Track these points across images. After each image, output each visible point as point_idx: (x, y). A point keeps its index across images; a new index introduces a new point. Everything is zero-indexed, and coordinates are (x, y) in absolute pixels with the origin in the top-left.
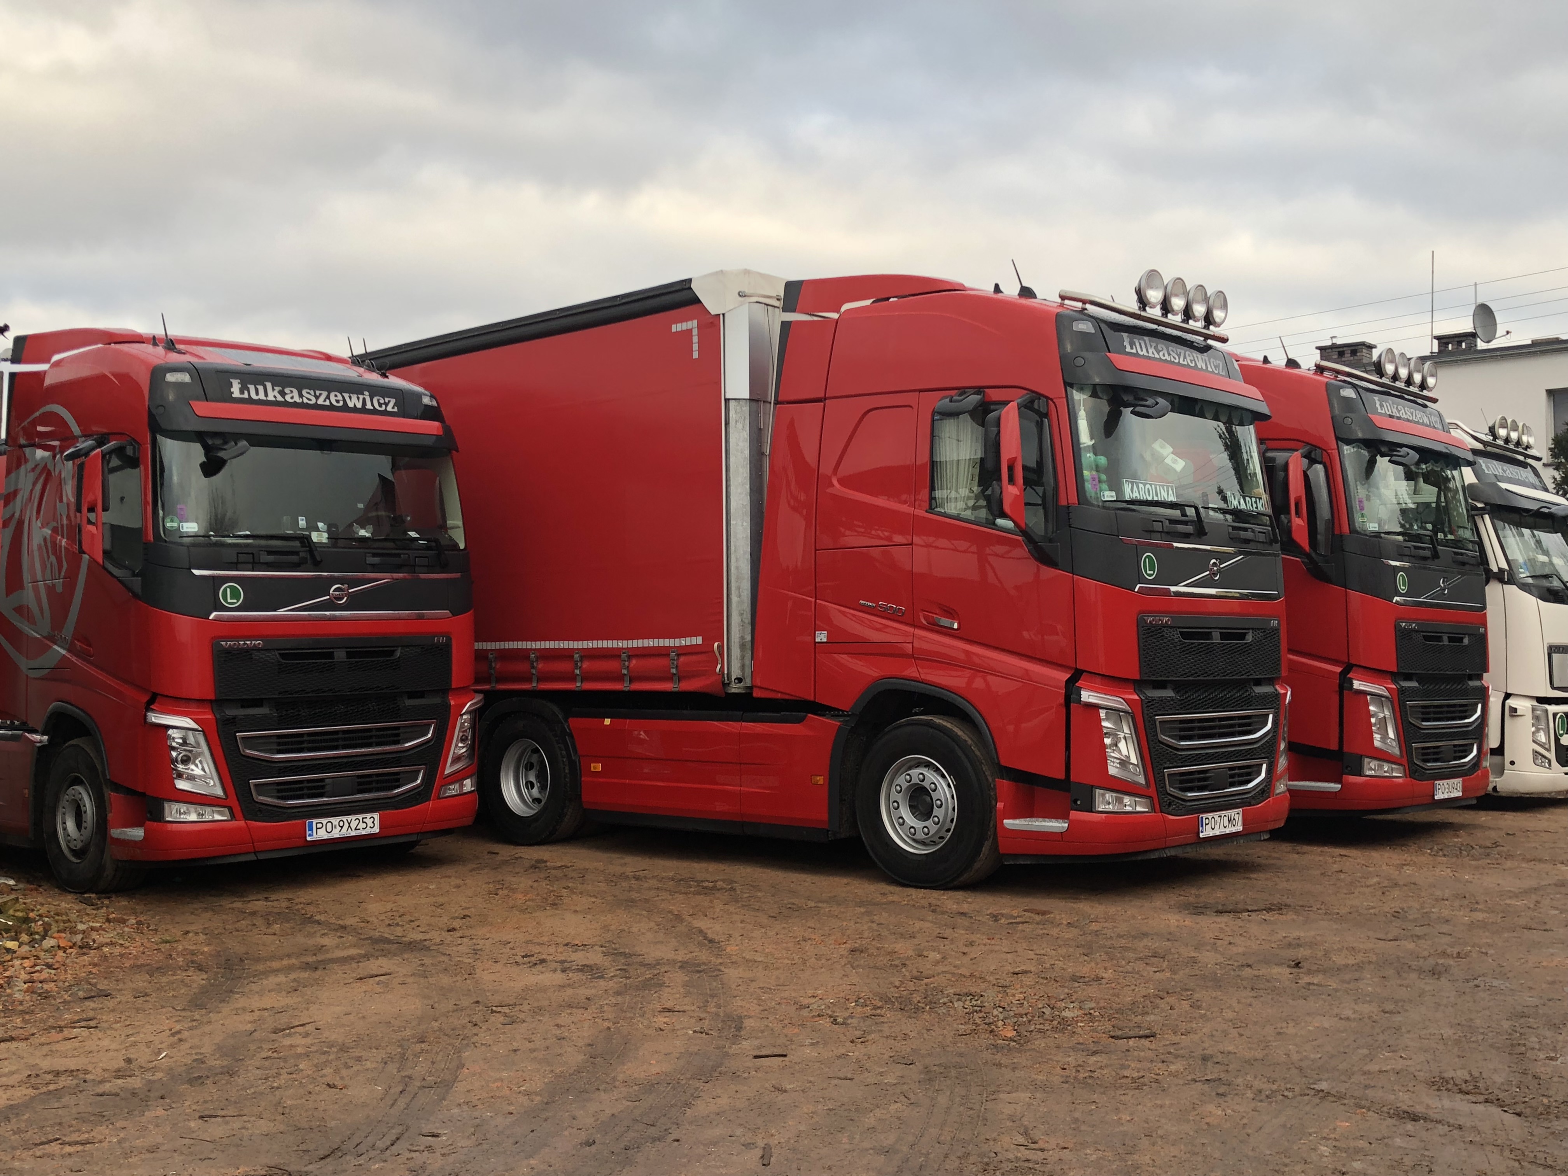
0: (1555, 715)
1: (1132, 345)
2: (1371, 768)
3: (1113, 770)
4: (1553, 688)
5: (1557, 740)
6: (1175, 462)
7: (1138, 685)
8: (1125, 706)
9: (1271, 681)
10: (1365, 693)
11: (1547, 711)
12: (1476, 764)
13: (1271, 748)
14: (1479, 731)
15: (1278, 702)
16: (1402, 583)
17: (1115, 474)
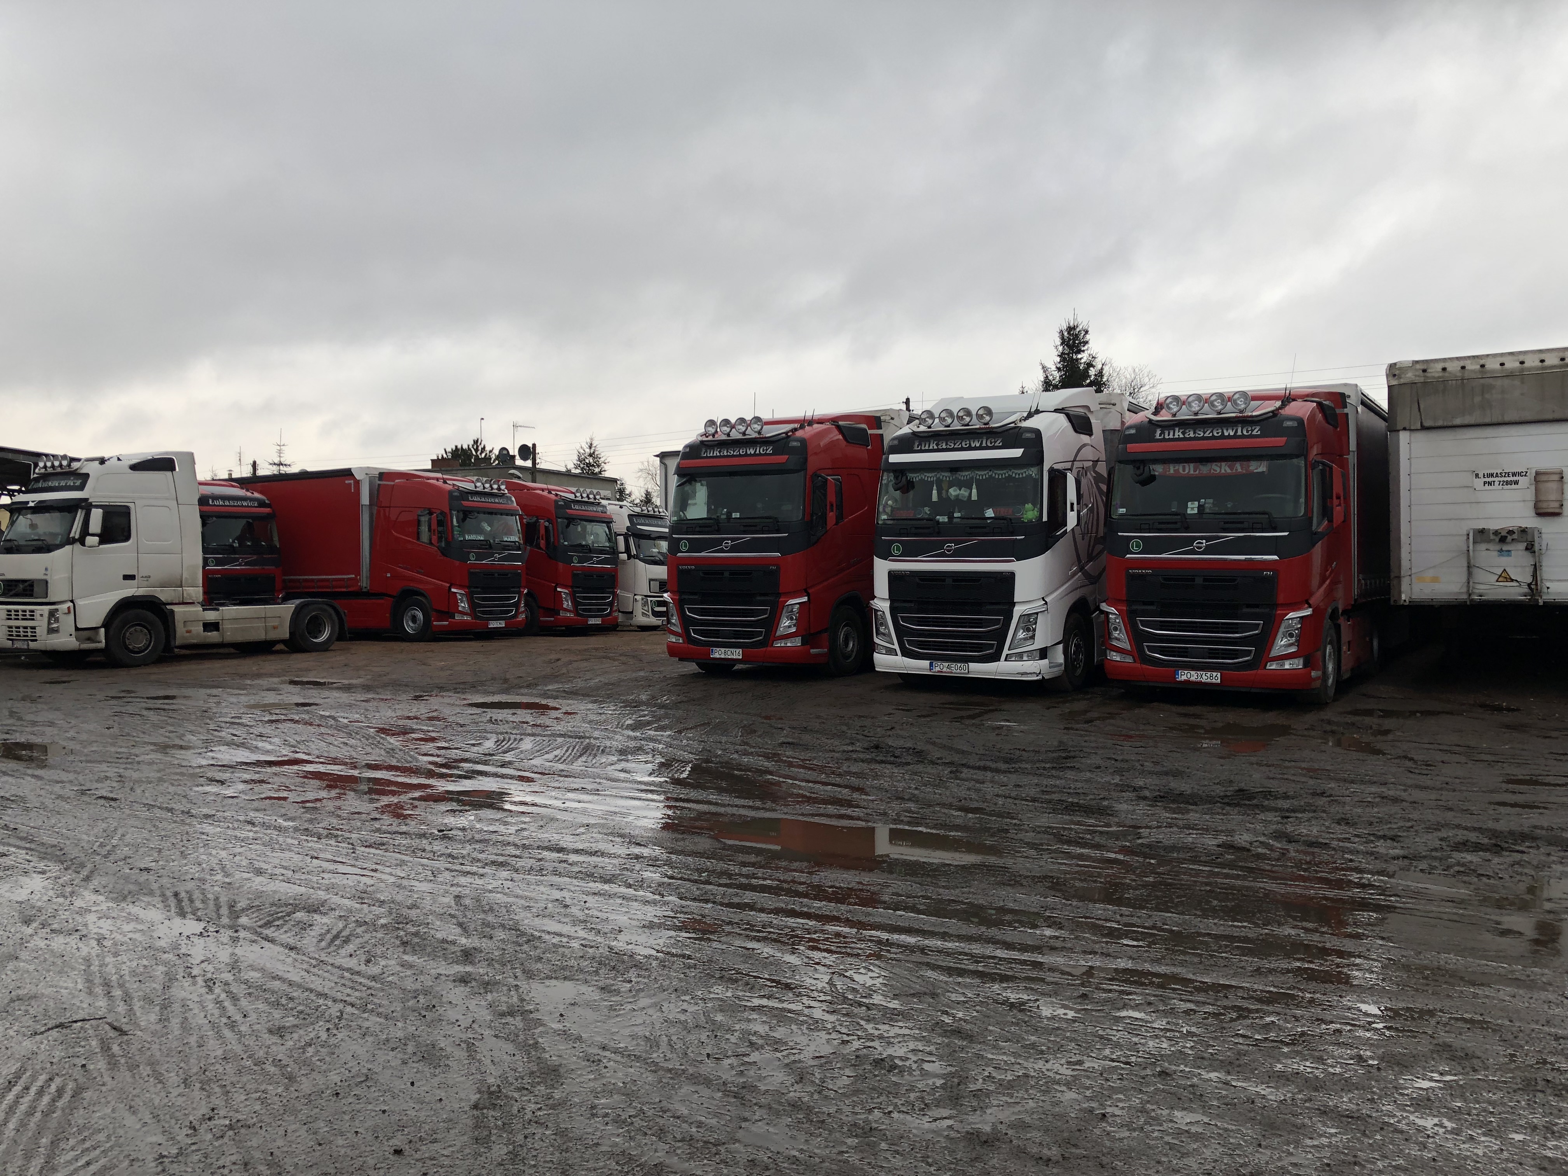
0: (651, 601)
1: (471, 497)
2: (562, 614)
3: (460, 609)
4: (650, 592)
5: (652, 609)
7: (469, 587)
8: (464, 593)
9: (519, 587)
10: (561, 592)
11: (647, 599)
12: (609, 614)
13: (517, 605)
14: (611, 604)
15: (520, 593)
16: (575, 560)
17: (462, 533)
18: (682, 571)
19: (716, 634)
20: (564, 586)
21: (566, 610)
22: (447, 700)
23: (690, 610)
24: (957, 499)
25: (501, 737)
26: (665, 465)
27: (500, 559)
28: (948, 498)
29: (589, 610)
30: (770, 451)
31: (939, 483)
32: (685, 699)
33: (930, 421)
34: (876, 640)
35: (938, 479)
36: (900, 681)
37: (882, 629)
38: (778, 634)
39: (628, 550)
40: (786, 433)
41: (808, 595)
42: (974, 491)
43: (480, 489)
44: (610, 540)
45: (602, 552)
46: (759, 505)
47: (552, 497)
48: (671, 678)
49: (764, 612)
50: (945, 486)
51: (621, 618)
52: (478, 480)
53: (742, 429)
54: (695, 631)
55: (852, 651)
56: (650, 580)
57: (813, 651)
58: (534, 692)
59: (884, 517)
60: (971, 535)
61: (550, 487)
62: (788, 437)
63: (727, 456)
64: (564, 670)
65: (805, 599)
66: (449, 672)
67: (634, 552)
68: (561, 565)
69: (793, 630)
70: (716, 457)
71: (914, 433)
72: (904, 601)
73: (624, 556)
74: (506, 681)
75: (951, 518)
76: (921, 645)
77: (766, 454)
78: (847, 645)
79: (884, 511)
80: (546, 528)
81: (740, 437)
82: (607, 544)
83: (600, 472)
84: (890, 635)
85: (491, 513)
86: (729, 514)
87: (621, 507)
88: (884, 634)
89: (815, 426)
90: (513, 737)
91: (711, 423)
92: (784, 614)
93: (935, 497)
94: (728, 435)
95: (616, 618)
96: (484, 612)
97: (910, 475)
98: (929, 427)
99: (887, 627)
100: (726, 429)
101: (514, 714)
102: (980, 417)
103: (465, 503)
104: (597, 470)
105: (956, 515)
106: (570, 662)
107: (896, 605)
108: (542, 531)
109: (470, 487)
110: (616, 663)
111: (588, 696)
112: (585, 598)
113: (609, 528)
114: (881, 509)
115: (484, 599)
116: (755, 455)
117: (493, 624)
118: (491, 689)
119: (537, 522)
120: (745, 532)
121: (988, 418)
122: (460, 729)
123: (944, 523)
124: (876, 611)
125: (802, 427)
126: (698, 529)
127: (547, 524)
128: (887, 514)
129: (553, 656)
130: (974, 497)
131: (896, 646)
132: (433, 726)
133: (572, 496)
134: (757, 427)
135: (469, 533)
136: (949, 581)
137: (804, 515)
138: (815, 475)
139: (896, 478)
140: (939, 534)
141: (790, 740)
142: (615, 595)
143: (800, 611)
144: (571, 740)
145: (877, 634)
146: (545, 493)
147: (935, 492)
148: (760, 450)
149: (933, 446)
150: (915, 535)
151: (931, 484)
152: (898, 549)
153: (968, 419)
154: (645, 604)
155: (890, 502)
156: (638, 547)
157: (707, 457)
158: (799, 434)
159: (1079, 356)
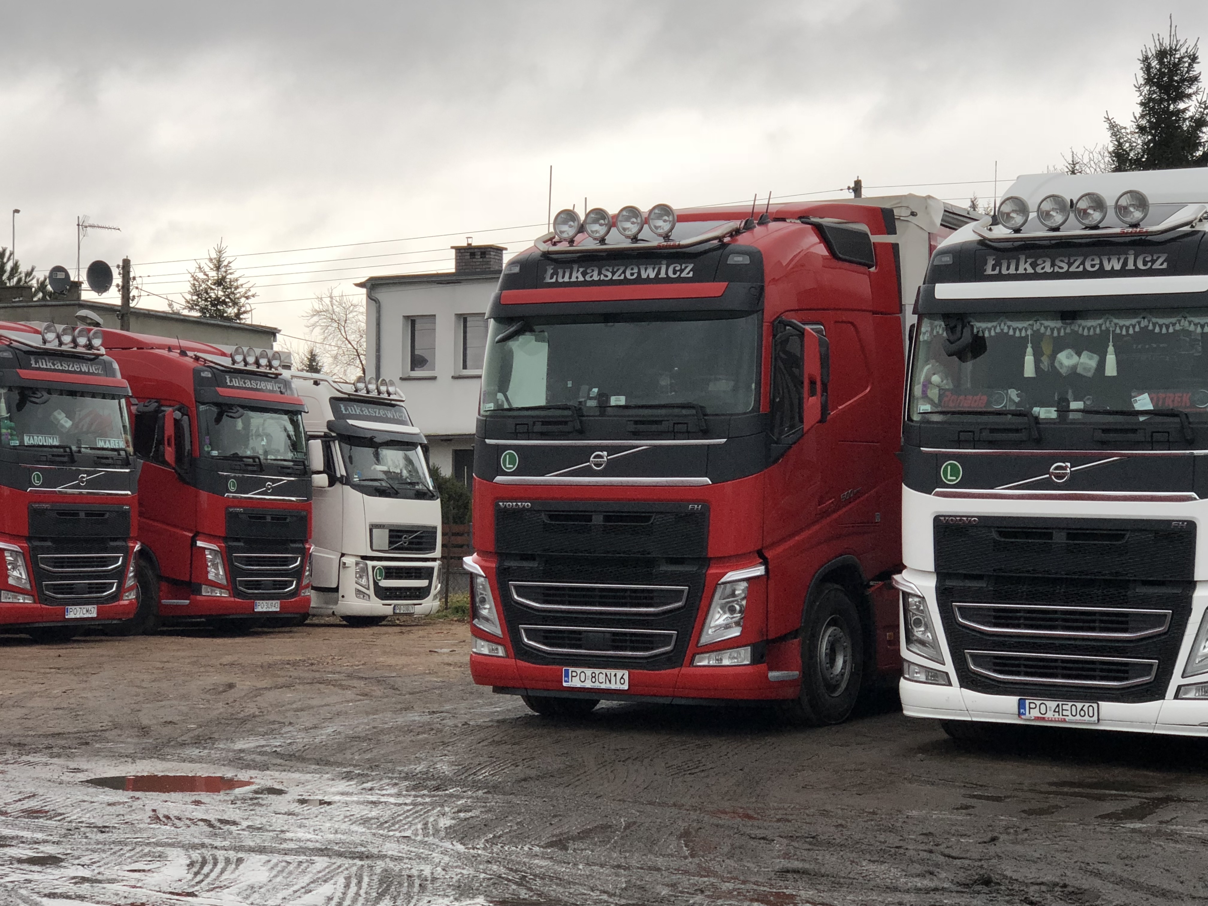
0: (374, 568)
1: (36, 362)
2: (206, 591)
3: (11, 581)
4: (373, 550)
5: (376, 584)
6: (66, 422)
7: (29, 539)
8: (19, 549)
9: (125, 540)
10: (205, 548)
11: (366, 564)
12: (294, 593)
13: (120, 574)
14: (298, 573)
15: (127, 551)
16: (232, 486)
17: (20, 431)
18: (505, 510)
19: (575, 639)
20: (210, 537)
21: (214, 585)
22: (43, 773)
23: (520, 591)
24: (1074, 374)
25: (196, 855)
26: (376, 301)
27: (91, 484)
28: (1054, 371)
29: (257, 585)
30: (688, 273)
31: (1037, 339)
32: (533, 773)
33: (1018, 219)
34: (905, 653)
35: (1036, 333)
36: (943, 735)
37: (918, 632)
38: (704, 640)
39: (329, 467)
40: (720, 238)
41: (765, 562)
42: (1111, 360)
43: (53, 345)
44: (295, 446)
45: (282, 470)
46: (665, 382)
47: (188, 361)
48: (480, 728)
49: (676, 595)
50: (1047, 348)
51: (315, 600)
52: (48, 329)
53: (633, 229)
54: (531, 634)
55: (842, 674)
56: (373, 527)
57: (773, 675)
58: (213, 753)
59: (927, 408)
60: (1104, 444)
61: (184, 343)
62: (723, 246)
63: (600, 283)
64: (251, 709)
65: (759, 571)
66: (19, 712)
67: (341, 471)
68: (204, 495)
69: (736, 632)
70: (577, 284)
71: (984, 243)
72: (967, 577)
73: (321, 480)
74: (144, 731)
75: (1064, 410)
76: (1002, 665)
77: (680, 280)
78: (832, 661)
79: (925, 396)
80: (177, 422)
81: (627, 244)
82: (290, 455)
83: (238, 315)
84: (934, 645)
85: (72, 393)
86: (603, 398)
87: (316, 383)
88: (923, 643)
89: (773, 225)
90: (221, 855)
91: (568, 216)
92: (717, 599)
93: (1029, 371)
94: (602, 241)
95: (308, 600)
96: (58, 589)
97: (980, 326)
98: (1017, 231)
99: (928, 627)
100: (599, 229)
101: (197, 803)
102: (1121, 210)
103: (24, 373)
104: (231, 311)
105: (1074, 405)
106: (258, 692)
107: (949, 583)
108: (169, 430)
109: (35, 341)
110: (349, 694)
111: (328, 763)
112: (250, 561)
113: (295, 424)
114: (918, 390)
115: (60, 562)
116: (657, 280)
117: (76, 613)
118: (121, 748)
119: (158, 411)
120: (636, 435)
121: (1137, 215)
122: (101, 837)
123: (1049, 421)
124: (906, 595)
125: (748, 227)
126: (538, 428)
127: (178, 415)
128: (931, 402)
129: (218, 679)
130: (1111, 369)
131: (949, 668)
132: (41, 829)
133: (226, 362)
134: (664, 226)
135: (30, 433)
136: (1060, 538)
137: (758, 401)
138: (778, 324)
139: (950, 329)
140: (1038, 443)
141: (797, 865)
142: (306, 555)
143: (749, 595)
144: (347, 862)
145: (909, 641)
146: (175, 355)
147: (1029, 360)
148: (666, 271)
149: (1025, 267)
150: (991, 444)
151: (1022, 344)
152: (955, 472)
153: (1096, 216)
154: (363, 572)
155: (936, 379)
156: (349, 460)
157: (557, 284)
158: (744, 240)
159: (1181, 106)
